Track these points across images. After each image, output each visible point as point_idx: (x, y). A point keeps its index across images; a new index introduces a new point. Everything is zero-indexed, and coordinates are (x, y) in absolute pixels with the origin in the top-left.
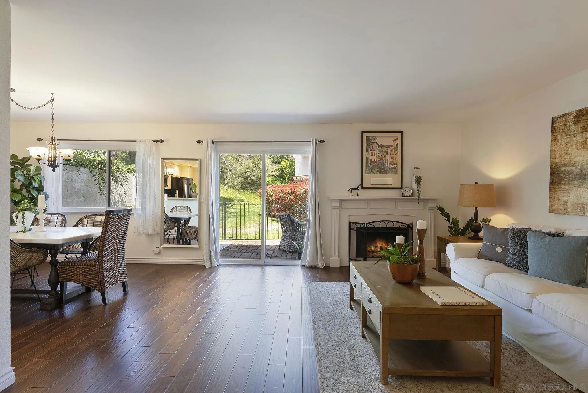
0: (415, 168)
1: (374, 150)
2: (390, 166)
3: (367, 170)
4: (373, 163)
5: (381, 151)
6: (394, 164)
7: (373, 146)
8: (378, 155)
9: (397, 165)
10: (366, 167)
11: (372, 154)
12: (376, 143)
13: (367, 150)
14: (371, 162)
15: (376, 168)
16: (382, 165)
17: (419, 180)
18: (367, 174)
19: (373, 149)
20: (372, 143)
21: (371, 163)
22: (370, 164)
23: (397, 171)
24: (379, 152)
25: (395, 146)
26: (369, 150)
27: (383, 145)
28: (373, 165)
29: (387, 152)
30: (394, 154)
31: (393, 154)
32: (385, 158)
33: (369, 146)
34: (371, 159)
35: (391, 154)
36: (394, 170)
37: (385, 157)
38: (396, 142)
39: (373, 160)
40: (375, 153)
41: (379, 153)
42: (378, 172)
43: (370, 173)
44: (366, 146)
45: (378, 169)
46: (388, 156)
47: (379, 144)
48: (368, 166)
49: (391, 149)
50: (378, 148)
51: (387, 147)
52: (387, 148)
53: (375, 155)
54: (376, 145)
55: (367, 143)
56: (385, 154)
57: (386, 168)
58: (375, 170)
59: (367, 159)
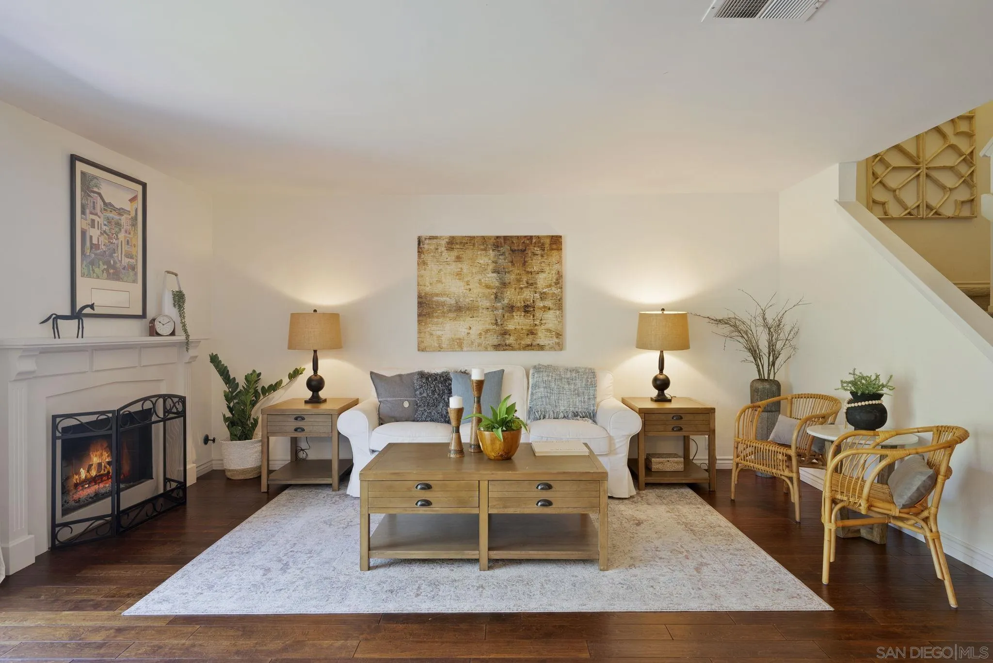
0: (168, 272)
1: (96, 214)
2: (126, 261)
3: (84, 266)
4: (96, 250)
5: (109, 221)
6: (132, 258)
7: (94, 202)
8: (104, 228)
9: (137, 261)
10: (82, 256)
11: (93, 224)
12: (99, 194)
13: (83, 212)
14: (92, 246)
15: (101, 263)
16: (111, 256)
17: (179, 299)
18: (83, 275)
19: (93, 211)
20: (92, 194)
21: (91, 248)
22: (89, 251)
23: (136, 274)
24: (106, 223)
25: (133, 214)
26: (88, 211)
27: (113, 206)
28: (95, 254)
29: (118, 224)
30: (132, 233)
31: (130, 234)
32: (117, 239)
33: (87, 199)
34: (91, 237)
35: (126, 232)
36: (131, 273)
37: (117, 236)
38: (134, 205)
39: (95, 241)
40: (98, 222)
41: (105, 225)
42: (105, 274)
43: (89, 276)
44: (82, 199)
45: (106, 267)
46: (122, 236)
47: (107, 201)
48: (85, 255)
49: (127, 218)
50: (105, 210)
51: (121, 212)
52: (120, 214)
53: (98, 229)
54: (100, 203)
55: (82, 190)
56: (117, 229)
57: (118, 265)
58: (99, 267)
59: (84, 233)
